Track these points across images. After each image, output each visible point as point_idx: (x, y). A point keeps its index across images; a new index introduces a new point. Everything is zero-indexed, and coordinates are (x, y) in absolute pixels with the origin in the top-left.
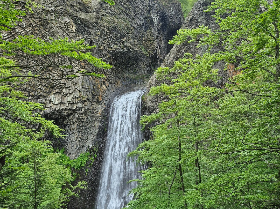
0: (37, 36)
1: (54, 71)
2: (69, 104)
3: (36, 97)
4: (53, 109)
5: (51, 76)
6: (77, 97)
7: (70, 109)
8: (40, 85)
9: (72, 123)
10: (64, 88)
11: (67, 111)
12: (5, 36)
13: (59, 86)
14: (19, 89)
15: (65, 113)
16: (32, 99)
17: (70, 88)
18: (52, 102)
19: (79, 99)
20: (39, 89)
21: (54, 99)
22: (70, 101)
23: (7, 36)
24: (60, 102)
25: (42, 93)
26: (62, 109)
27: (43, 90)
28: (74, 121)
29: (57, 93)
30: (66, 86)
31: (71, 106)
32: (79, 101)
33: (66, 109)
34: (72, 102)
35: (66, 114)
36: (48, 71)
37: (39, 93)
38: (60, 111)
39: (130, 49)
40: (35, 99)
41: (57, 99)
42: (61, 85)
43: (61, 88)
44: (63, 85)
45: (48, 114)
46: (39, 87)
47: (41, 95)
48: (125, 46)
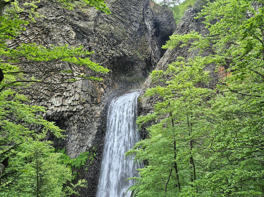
0: (40, 43)
2: (69, 106)
3: (38, 100)
4: (55, 112)
5: (52, 80)
6: (77, 99)
7: (71, 111)
8: (42, 88)
9: (72, 124)
10: (64, 91)
11: (68, 113)
12: (10, 44)
13: (60, 89)
14: (22, 93)
15: (66, 115)
16: (35, 102)
18: (54, 104)
19: (79, 101)
20: (41, 92)
21: (56, 101)
22: (70, 104)
23: (12, 44)
24: (61, 104)
25: (44, 96)
26: (63, 111)
27: (45, 93)
28: (74, 122)
29: (58, 96)
30: (67, 90)
31: (71, 108)
33: (67, 111)
34: (72, 104)
35: (67, 116)
36: (50, 76)
37: (41, 96)
38: (61, 113)
39: (126, 54)
40: (38, 102)
41: (58, 102)
42: (62, 88)
43: (62, 91)
44: (64, 88)
45: (49, 116)
47: (43, 98)
48: (122, 51)
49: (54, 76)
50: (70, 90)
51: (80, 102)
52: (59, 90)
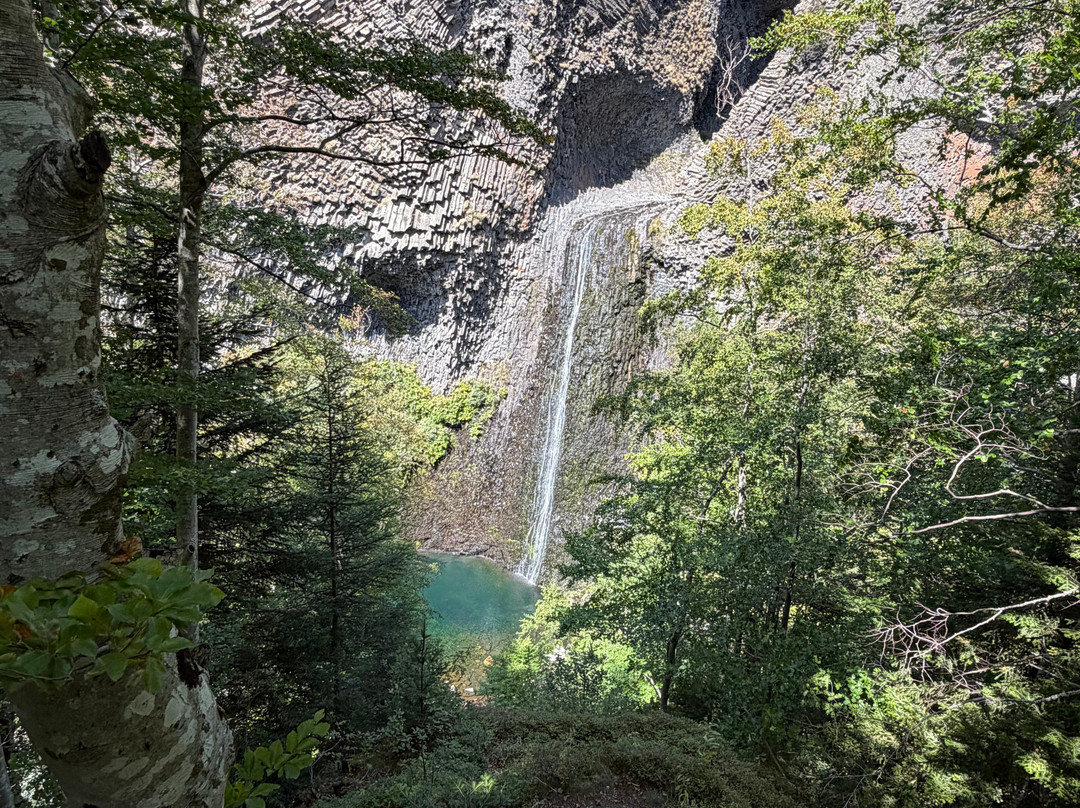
0: (349, 15)
1: (393, 132)
2: (433, 234)
3: (342, 207)
4: (390, 248)
5: (384, 145)
6: (455, 214)
7: (438, 252)
8: (354, 171)
9: (440, 293)
10: (421, 184)
11: (428, 257)
12: (259, 17)
13: (409, 178)
14: (297, 181)
15: (422, 261)
16: (333, 213)
17: (439, 186)
18: (386, 225)
19: (462, 221)
20: (351, 183)
21: (394, 216)
22: (437, 227)
23: (264, 14)
24: (408, 226)
25: (358, 197)
26: (415, 249)
27: (363, 187)
28: (448, 287)
29: (401, 198)
30: (428, 180)
31: (438, 240)
32: (462, 228)
33: (424, 251)
34: (441, 229)
35: (424, 264)
36: (378, 131)
37: (352, 195)
38: (409, 254)
39: (630, 68)
40: (340, 213)
41: (400, 217)
42: (413, 174)
43: (414, 183)
44: (419, 175)
45: (374, 260)
46: (353, 179)
47: (357, 203)
48: (614, 56)
49: (391, 130)
50: (437, 182)
51: (465, 224)
52: (404, 179)
